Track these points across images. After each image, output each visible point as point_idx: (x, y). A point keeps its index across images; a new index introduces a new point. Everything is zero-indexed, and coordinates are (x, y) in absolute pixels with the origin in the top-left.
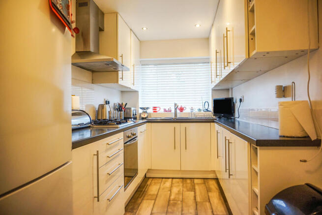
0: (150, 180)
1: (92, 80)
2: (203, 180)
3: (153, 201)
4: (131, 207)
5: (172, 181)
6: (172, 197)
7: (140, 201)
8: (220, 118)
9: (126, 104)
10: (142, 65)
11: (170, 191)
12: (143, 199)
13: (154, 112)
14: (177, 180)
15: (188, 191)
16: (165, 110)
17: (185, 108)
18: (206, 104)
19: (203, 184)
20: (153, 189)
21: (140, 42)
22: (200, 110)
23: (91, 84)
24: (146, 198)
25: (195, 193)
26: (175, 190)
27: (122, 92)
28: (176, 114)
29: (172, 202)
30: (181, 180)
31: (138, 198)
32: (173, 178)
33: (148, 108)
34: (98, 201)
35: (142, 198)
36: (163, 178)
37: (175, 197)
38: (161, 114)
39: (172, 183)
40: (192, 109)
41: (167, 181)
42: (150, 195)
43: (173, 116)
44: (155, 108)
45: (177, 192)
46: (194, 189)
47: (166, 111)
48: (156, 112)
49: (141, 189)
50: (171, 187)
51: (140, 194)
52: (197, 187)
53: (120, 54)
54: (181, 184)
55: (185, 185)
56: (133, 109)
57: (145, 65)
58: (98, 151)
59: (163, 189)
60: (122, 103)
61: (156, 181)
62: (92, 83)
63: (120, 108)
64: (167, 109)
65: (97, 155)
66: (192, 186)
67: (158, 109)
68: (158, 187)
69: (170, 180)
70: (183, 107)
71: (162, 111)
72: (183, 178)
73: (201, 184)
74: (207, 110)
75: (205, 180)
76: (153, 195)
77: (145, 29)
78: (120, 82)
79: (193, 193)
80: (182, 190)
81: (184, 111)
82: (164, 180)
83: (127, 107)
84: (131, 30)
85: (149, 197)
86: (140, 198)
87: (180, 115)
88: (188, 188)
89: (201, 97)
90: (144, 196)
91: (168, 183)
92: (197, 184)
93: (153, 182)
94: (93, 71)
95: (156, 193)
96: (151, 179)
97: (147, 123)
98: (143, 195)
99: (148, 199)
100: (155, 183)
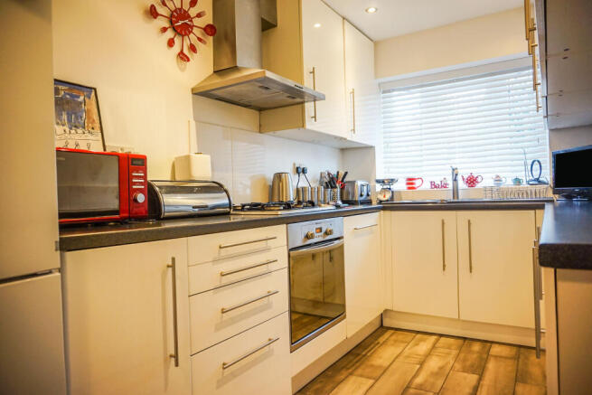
0: (390, 332)
1: (260, 126)
2: (515, 349)
3: (371, 381)
4: (319, 386)
5: (437, 341)
6: (419, 380)
7: (343, 377)
8: (569, 197)
9: (346, 173)
10: (384, 92)
11: (422, 364)
12: (351, 374)
13: (409, 188)
14: (452, 340)
15: (464, 370)
16: (433, 185)
17: (479, 180)
18: (536, 166)
19: (511, 358)
20: (385, 355)
21: (376, 44)
22: (518, 181)
23: (258, 134)
24: (360, 371)
25: (480, 379)
26: (434, 364)
27: (343, 150)
28: (455, 192)
29: (411, 391)
30: (460, 341)
31: (343, 368)
32: (441, 335)
33: (392, 181)
34: (177, 365)
35: (350, 370)
36: (418, 332)
37: (426, 381)
38: (424, 192)
39: (434, 347)
40: (498, 179)
41: (424, 340)
42: (372, 366)
43: (449, 197)
44: (410, 181)
45: (436, 370)
46: (480, 369)
47: (436, 187)
48: (414, 188)
49: (358, 352)
50: (428, 355)
51: (351, 361)
52: (491, 365)
53: (307, 67)
54: (454, 352)
55: (462, 355)
56: (359, 183)
57: (389, 91)
58: (173, 259)
59: (408, 357)
60: (338, 173)
61: (400, 336)
62: (260, 132)
63: (331, 182)
64: (438, 182)
65: (173, 266)
66: (481, 359)
67: (418, 183)
68: (398, 351)
69: (434, 338)
70: (475, 176)
71: (427, 186)
72: (465, 339)
73: (506, 358)
74: (538, 181)
75: (522, 350)
76: (380, 367)
77: (372, 10)
78: (310, 125)
79: (475, 377)
80: (450, 366)
81: (478, 186)
82: (419, 336)
83: (346, 179)
84: (344, 18)
85: (368, 370)
86: (349, 369)
87: (465, 194)
88: (468, 363)
89: (522, 150)
90: (357, 368)
91: (424, 346)
92: (496, 357)
93: (394, 337)
94: (260, 109)
95: (386, 364)
96: (392, 331)
97: (382, 212)
98: (358, 364)
99: (361, 376)
100: (395, 341)
